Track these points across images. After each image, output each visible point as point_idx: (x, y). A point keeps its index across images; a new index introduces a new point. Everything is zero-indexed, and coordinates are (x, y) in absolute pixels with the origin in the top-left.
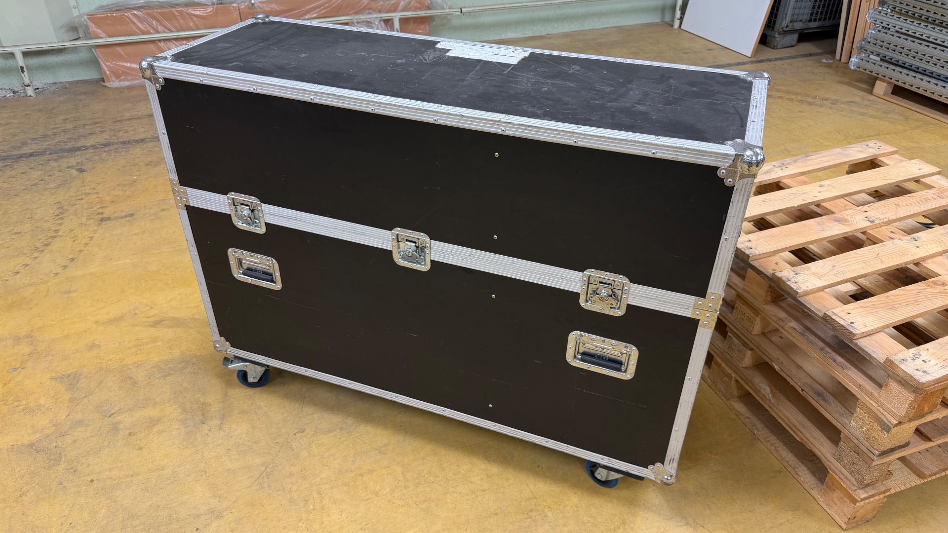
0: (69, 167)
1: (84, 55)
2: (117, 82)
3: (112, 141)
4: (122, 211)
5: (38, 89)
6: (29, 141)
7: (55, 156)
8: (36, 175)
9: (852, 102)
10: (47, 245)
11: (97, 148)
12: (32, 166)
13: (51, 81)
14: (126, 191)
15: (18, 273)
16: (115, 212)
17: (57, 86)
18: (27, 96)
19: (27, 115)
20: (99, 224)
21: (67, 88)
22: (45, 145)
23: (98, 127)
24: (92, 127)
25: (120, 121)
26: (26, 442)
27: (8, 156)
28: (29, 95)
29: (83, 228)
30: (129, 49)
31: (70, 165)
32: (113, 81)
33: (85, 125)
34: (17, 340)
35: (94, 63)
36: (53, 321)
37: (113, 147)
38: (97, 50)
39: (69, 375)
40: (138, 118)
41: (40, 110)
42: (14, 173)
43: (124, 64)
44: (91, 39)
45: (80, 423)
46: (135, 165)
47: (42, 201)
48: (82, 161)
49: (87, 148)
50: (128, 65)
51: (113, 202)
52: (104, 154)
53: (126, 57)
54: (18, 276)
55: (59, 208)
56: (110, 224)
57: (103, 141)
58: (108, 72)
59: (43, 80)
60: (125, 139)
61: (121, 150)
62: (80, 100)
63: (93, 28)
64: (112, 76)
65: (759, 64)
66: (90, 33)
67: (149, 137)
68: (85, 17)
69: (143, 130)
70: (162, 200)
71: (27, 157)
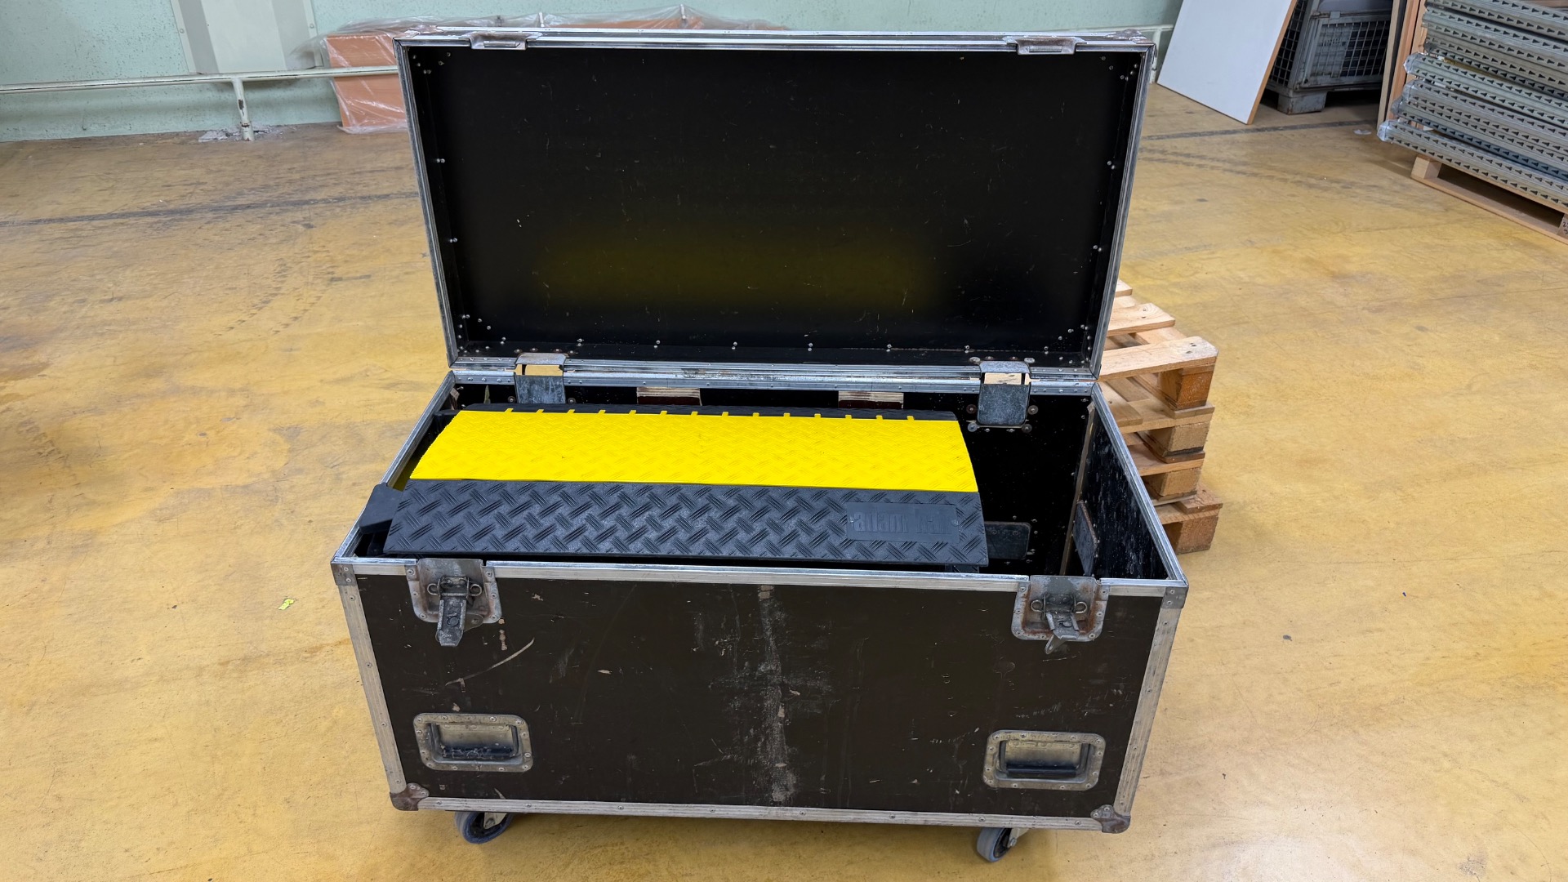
0: (294, 222)
1: (319, 90)
2: (358, 127)
3: (348, 195)
4: (357, 272)
5: (257, 132)
6: (246, 191)
7: (277, 209)
8: (254, 228)
9: (1375, 186)
10: (267, 302)
11: (330, 202)
12: (250, 219)
13: (274, 123)
14: (363, 250)
15: (232, 328)
16: (348, 273)
17: (281, 129)
18: (243, 139)
19: (243, 161)
20: (329, 284)
21: (293, 132)
22: (265, 196)
23: (331, 179)
24: (324, 178)
25: (359, 173)
26: (240, 482)
27: (220, 207)
28: (246, 138)
29: (309, 287)
30: (377, 83)
31: (296, 219)
32: (354, 125)
33: (315, 176)
34: (232, 392)
35: (332, 101)
36: (271, 377)
37: (348, 202)
38: (336, 83)
39: (289, 428)
40: (383, 171)
41: (260, 157)
42: (227, 225)
43: (369, 103)
44: (330, 67)
45: (300, 471)
46: (376, 223)
47: (260, 257)
48: (310, 216)
49: (316, 202)
50: (374, 104)
51: (346, 262)
52: (338, 210)
53: (372, 94)
54: (232, 331)
55: (281, 265)
56: (341, 284)
57: (337, 195)
58: (347, 113)
59: (264, 121)
60: (365, 194)
61: (358, 206)
62: (310, 147)
63: (334, 54)
64: (352, 117)
65: (1256, 134)
66: (329, 61)
67: (395, 192)
68: (325, 39)
69: (387, 184)
70: (406, 263)
71: (243, 209)
